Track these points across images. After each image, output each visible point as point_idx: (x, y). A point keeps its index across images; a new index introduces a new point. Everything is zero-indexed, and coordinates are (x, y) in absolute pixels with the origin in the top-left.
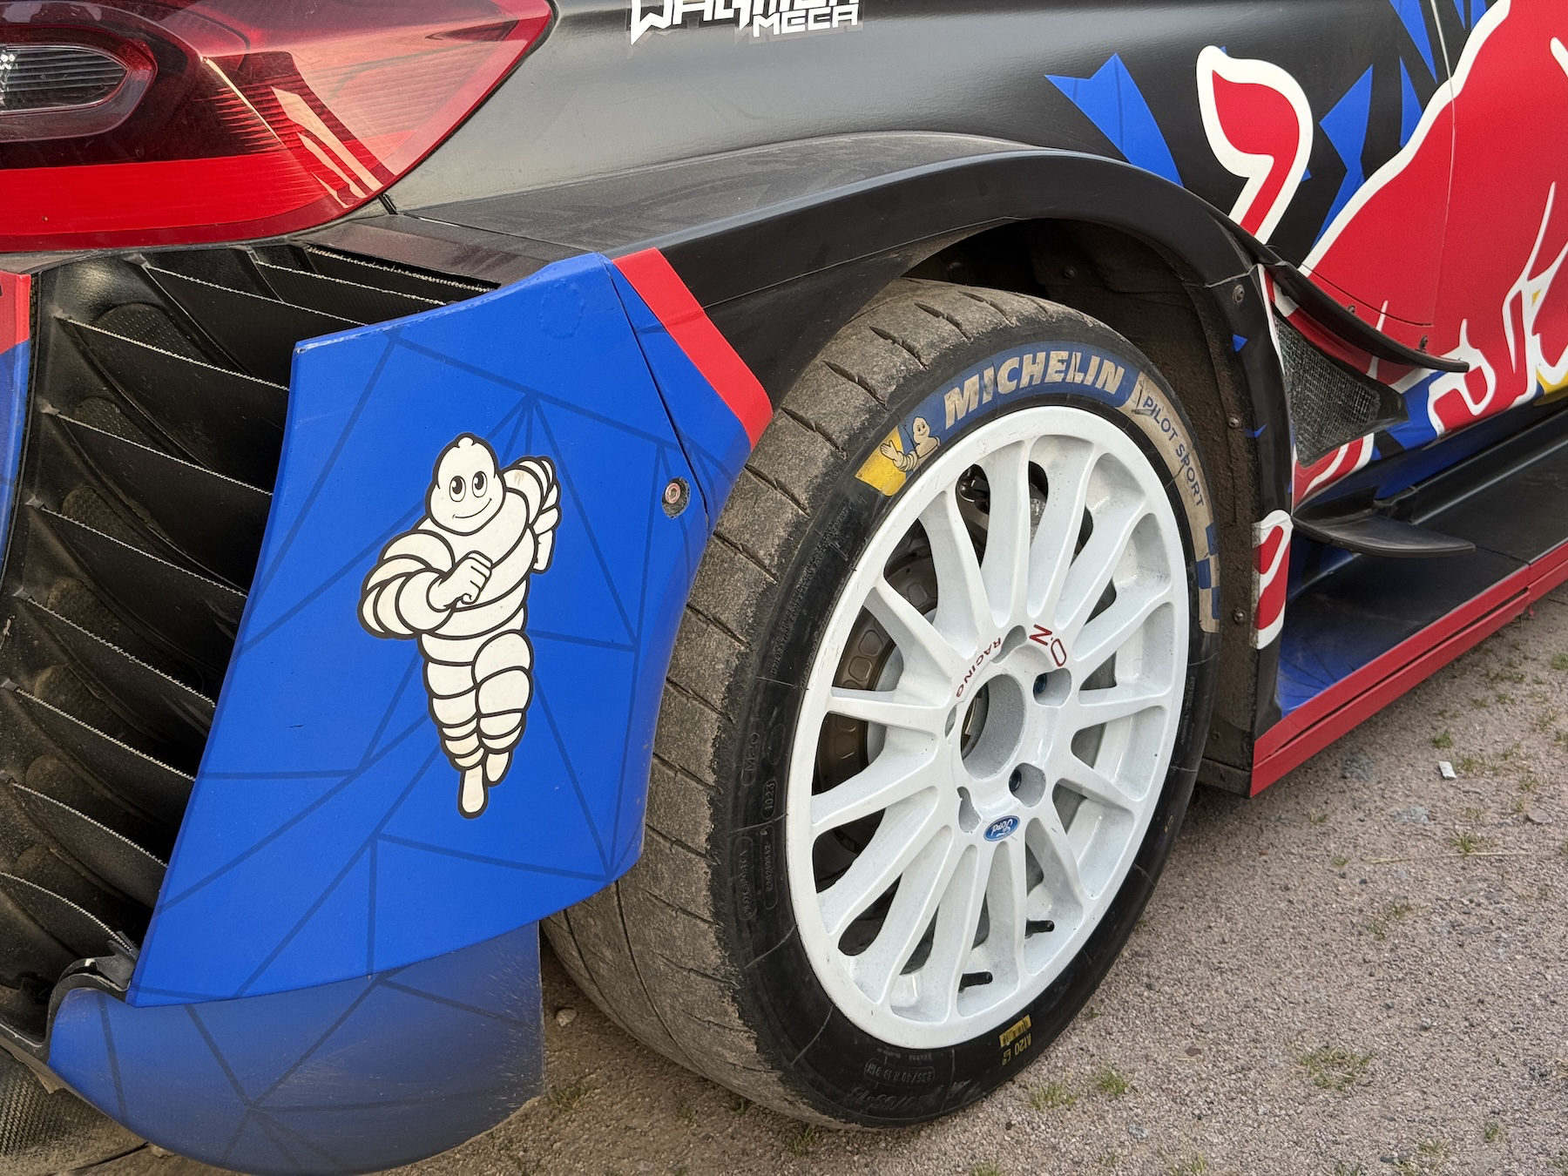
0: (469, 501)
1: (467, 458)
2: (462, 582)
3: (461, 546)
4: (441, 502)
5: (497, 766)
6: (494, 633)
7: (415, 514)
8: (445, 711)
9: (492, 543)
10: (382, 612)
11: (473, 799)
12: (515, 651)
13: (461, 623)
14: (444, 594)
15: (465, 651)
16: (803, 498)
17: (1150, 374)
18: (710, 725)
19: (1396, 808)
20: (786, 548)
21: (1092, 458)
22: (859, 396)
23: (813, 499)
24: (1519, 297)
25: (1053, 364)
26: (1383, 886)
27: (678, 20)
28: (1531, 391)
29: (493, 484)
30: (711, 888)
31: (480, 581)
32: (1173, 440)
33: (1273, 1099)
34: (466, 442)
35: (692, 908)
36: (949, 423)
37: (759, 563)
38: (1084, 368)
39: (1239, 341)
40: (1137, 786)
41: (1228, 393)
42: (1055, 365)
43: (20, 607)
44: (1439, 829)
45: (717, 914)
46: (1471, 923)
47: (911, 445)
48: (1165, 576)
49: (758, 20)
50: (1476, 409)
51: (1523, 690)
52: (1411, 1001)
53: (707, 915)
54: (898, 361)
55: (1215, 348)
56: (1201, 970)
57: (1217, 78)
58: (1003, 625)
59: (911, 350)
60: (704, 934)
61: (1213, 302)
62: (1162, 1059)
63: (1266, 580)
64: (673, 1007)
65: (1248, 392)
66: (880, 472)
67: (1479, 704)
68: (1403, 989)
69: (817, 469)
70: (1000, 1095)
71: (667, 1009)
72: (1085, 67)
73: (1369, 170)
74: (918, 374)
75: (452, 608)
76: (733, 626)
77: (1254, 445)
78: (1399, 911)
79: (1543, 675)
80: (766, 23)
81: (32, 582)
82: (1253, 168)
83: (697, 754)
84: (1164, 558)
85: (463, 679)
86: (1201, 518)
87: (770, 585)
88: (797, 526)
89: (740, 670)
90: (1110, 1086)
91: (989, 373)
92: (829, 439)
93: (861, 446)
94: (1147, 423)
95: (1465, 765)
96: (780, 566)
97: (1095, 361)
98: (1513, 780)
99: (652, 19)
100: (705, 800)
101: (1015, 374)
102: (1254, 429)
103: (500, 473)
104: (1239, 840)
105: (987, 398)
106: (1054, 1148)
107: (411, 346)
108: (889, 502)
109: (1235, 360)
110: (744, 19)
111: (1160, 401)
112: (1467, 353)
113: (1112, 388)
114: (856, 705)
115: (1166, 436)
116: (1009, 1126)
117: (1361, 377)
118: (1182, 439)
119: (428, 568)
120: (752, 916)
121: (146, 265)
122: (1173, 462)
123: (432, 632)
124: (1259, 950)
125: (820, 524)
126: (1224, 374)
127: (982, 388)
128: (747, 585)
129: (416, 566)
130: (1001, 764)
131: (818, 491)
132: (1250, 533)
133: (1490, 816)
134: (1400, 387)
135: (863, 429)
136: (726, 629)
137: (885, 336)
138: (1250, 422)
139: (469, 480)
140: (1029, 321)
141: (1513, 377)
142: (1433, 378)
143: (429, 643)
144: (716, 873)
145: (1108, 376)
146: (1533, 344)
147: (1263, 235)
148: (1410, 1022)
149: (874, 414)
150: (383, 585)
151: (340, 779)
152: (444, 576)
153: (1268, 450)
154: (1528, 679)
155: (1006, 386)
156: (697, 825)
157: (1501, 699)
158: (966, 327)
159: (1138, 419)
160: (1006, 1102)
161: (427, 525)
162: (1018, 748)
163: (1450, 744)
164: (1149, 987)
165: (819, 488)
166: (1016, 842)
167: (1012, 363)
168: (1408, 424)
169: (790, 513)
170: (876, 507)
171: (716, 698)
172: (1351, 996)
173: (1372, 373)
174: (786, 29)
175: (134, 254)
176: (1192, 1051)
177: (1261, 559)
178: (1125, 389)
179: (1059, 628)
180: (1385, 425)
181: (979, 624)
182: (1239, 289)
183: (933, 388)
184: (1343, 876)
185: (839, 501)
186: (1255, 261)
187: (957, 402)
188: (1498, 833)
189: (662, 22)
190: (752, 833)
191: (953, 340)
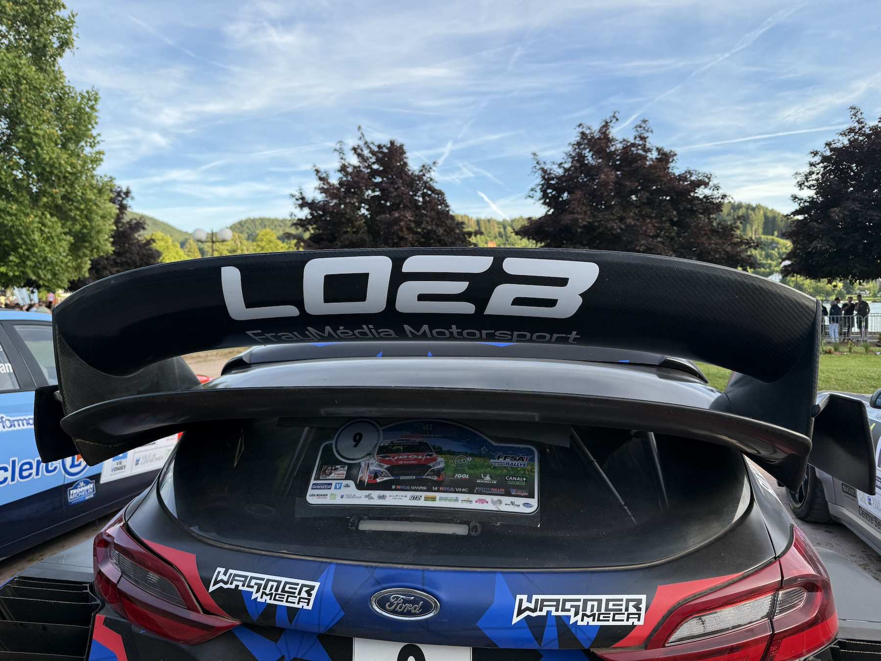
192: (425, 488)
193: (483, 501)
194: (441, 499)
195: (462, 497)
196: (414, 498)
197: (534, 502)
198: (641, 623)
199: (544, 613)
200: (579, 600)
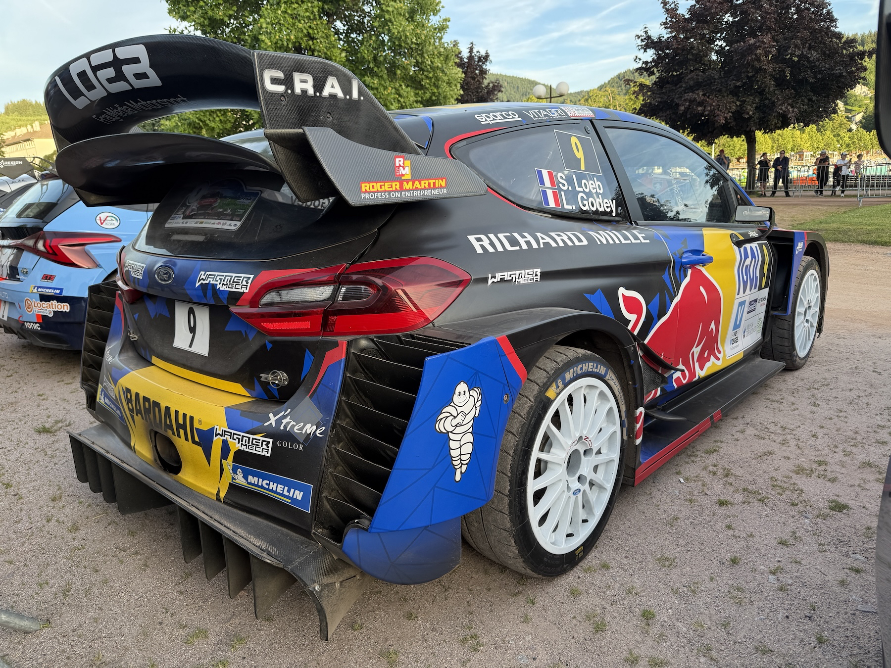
0: (462, 397)
1: (462, 387)
2: (459, 420)
3: (459, 410)
4: (456, 398)
5: (464, 468)
6: (465, 433)
7: (449, 401)
8: (453, 453)
9: (466, 409)
10: (440, 427)
11: (458, 478)
12: (469, 438)
13: (459, 430)
14: (455, 422)
15: (458, 437)
16: (532, 400)
17: (611, 370)
18: (509, 460)
19: (670, 491)
20: (528, 413)
21: (598, 392)
22: (545, 374)
23: (535, 400)
24: (693, 352)
25: (589, 367)
26: (670, 512)
27: (499, 280)
28: (697, 377)
29: (467, 393)
30: (509, 505)
31: (463, 419)
32: (617, 388)
33: (651, 570)
34: (462, 383)
35: (503, 511)
36: (566, 381)
37: (521, 416)
38: (597, 368)
39: (632, 362)
40: (608, 482)
41: (628, 375)
42: (590, 367)
43: (338, 426)
44: (682, 497)
45: (510, 513)
46: (696, 522)
47: (558, 387)
48: (614, 424)
49: (517, 280)
50: (684, 382)
51: (698, 459)
52: (683, 543)
53: (507, 513)
54: (553, 365)
55: (625, 364)
56: (624, 535)
57: (623, 295)
58: (578, 435)
59: (556, 362)
60: (506, 518)
61: (626, 351)
62: (619, 559)
63: (638, 426)
64: (494, 540)
65: (634, 375)
66: (550, 394)
67: (687, 463)
68: (681, 540)
69: (535, 392)
70: (575, 569)
71: (493, 541)
72: (592, 291)
73: (659, 318)
74: (559, 368)
75: (456, 426)
76: (515, 433)
77: (635, 389)
78: (676, 519)
79: (703, 455)
80: (519, 281)
81: (341, 419)
82: (632, 317)
83: (506, 468)
84: (615, 419)
85: (457, 445)
86: (623, 408)
87: (525, 423)
88: (531, 407)
89: (517, 445)
90: (606, 567)
91: (575, 368)
92: (538, 384)
93: (546, 387)
94: (611, 382)
95: (686, 479)
96: (527, 417)
97: (599, 366)
98: (700, 483)
99: (493, 280)
100: (508, 480)
101: (581, 369)
102: (635, 385)
103: (469, 391)
104: (628, 499)
105: (575, 375)
106: (593, 584)
107: (452, 359)
108: (553, 401)
109: (631, 367)
110: (514, 280)
111: (614, 377)
112: (681, 367)
113: (603, 373)
114: (544, 456)
115: (615, 386)
116: (579, 578)
117: (657, 372)
118: (619, 387)
119: (452, 415)
120: (519, 514)
121: (375, 339)
122: (617, 393)
123: (451, 432)
124: (640, 529)
125: (537, 407)
126: (627, 371)
127: (574, 372)
128: (519, 422)
129: (448, 415)
130: (575, 474)
131: (536, 398)
132: (634, 413)
133: (696, 493)
134: (666, 375)
135: (546, 382)
136: (513, 434)
137: (549, 359)
138: (634, 383)
139: (462, 393)
140: (584, 355)
141: (693, 374)
142: (674, 373)
143: (451, 435)
144: (510, 501)
145: (602, 370)
146: (697, 365)
147: (636, 333)
148: (684, 549)
149: (549, 379)
150: (441, 419)
151: (427, 471)
152: (455, 417)
153: (639, 391)
154: (699, 456)
155: (579, 372)
156: (505, 487)
157: (693, 461)
158: (569, 356)
159: (609, 381)
160: (577, 571)
161: (452, 404)
162: (580, 470)
163: (681, 474)
164: (611, 540)
165: (536, 397)
166: (580, 495)
167: (580, 366)
168: (668, 385)
169: (529, 404)
170: (549, 402)
171: (511, 453)
172: (667, 542)
173: (660, 372)
174: (523, 282)
175: (372, 336)
176: (626, 557)
177: (637, 420)
178: (606, 373)
179: (590, 437)
180: (663, 385)
181: (572, 435)
182: (632, 348)
183: (563, 372)
184: (659, 509)
185: (541, 401)
186: (635, 341)
187: (568, 376)
188: (698, 498)
189: (495, 280)
190: (520, 490)
191: (567, 360)
192: (203, 217)
193: (219, 223)
194: (206, 223)
195: (213, 221)
196: (196, 223)
197: (239, 224)
198: (247, 291)
199: (207, 282)
200: (223, 276)
